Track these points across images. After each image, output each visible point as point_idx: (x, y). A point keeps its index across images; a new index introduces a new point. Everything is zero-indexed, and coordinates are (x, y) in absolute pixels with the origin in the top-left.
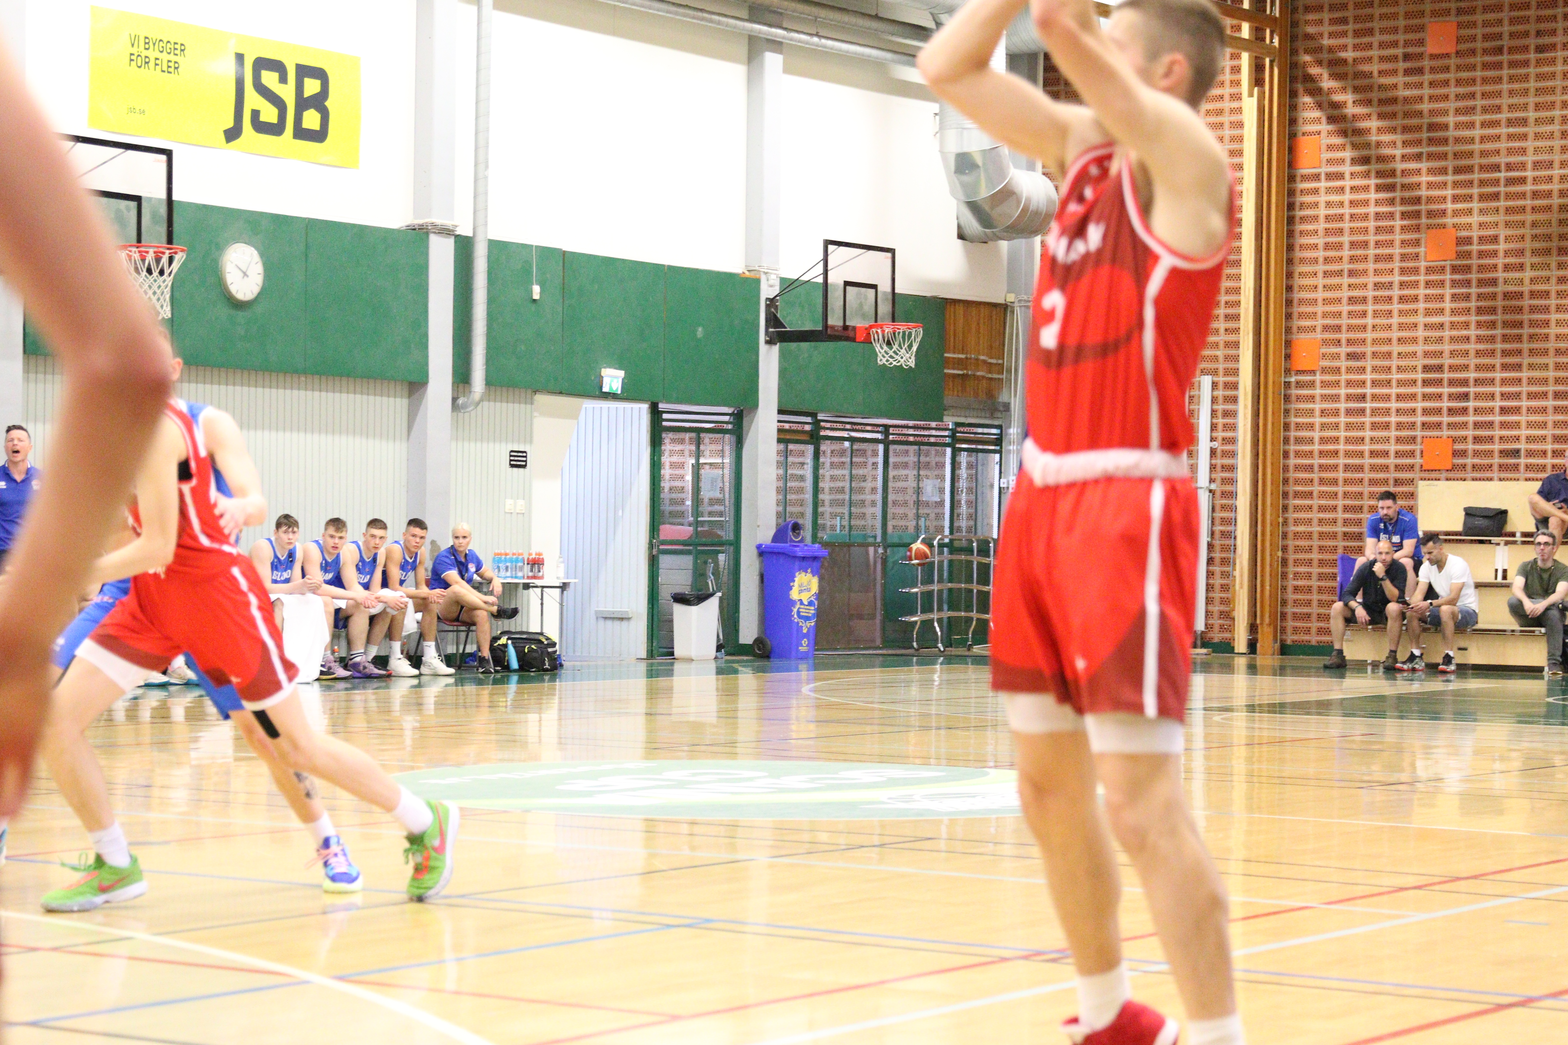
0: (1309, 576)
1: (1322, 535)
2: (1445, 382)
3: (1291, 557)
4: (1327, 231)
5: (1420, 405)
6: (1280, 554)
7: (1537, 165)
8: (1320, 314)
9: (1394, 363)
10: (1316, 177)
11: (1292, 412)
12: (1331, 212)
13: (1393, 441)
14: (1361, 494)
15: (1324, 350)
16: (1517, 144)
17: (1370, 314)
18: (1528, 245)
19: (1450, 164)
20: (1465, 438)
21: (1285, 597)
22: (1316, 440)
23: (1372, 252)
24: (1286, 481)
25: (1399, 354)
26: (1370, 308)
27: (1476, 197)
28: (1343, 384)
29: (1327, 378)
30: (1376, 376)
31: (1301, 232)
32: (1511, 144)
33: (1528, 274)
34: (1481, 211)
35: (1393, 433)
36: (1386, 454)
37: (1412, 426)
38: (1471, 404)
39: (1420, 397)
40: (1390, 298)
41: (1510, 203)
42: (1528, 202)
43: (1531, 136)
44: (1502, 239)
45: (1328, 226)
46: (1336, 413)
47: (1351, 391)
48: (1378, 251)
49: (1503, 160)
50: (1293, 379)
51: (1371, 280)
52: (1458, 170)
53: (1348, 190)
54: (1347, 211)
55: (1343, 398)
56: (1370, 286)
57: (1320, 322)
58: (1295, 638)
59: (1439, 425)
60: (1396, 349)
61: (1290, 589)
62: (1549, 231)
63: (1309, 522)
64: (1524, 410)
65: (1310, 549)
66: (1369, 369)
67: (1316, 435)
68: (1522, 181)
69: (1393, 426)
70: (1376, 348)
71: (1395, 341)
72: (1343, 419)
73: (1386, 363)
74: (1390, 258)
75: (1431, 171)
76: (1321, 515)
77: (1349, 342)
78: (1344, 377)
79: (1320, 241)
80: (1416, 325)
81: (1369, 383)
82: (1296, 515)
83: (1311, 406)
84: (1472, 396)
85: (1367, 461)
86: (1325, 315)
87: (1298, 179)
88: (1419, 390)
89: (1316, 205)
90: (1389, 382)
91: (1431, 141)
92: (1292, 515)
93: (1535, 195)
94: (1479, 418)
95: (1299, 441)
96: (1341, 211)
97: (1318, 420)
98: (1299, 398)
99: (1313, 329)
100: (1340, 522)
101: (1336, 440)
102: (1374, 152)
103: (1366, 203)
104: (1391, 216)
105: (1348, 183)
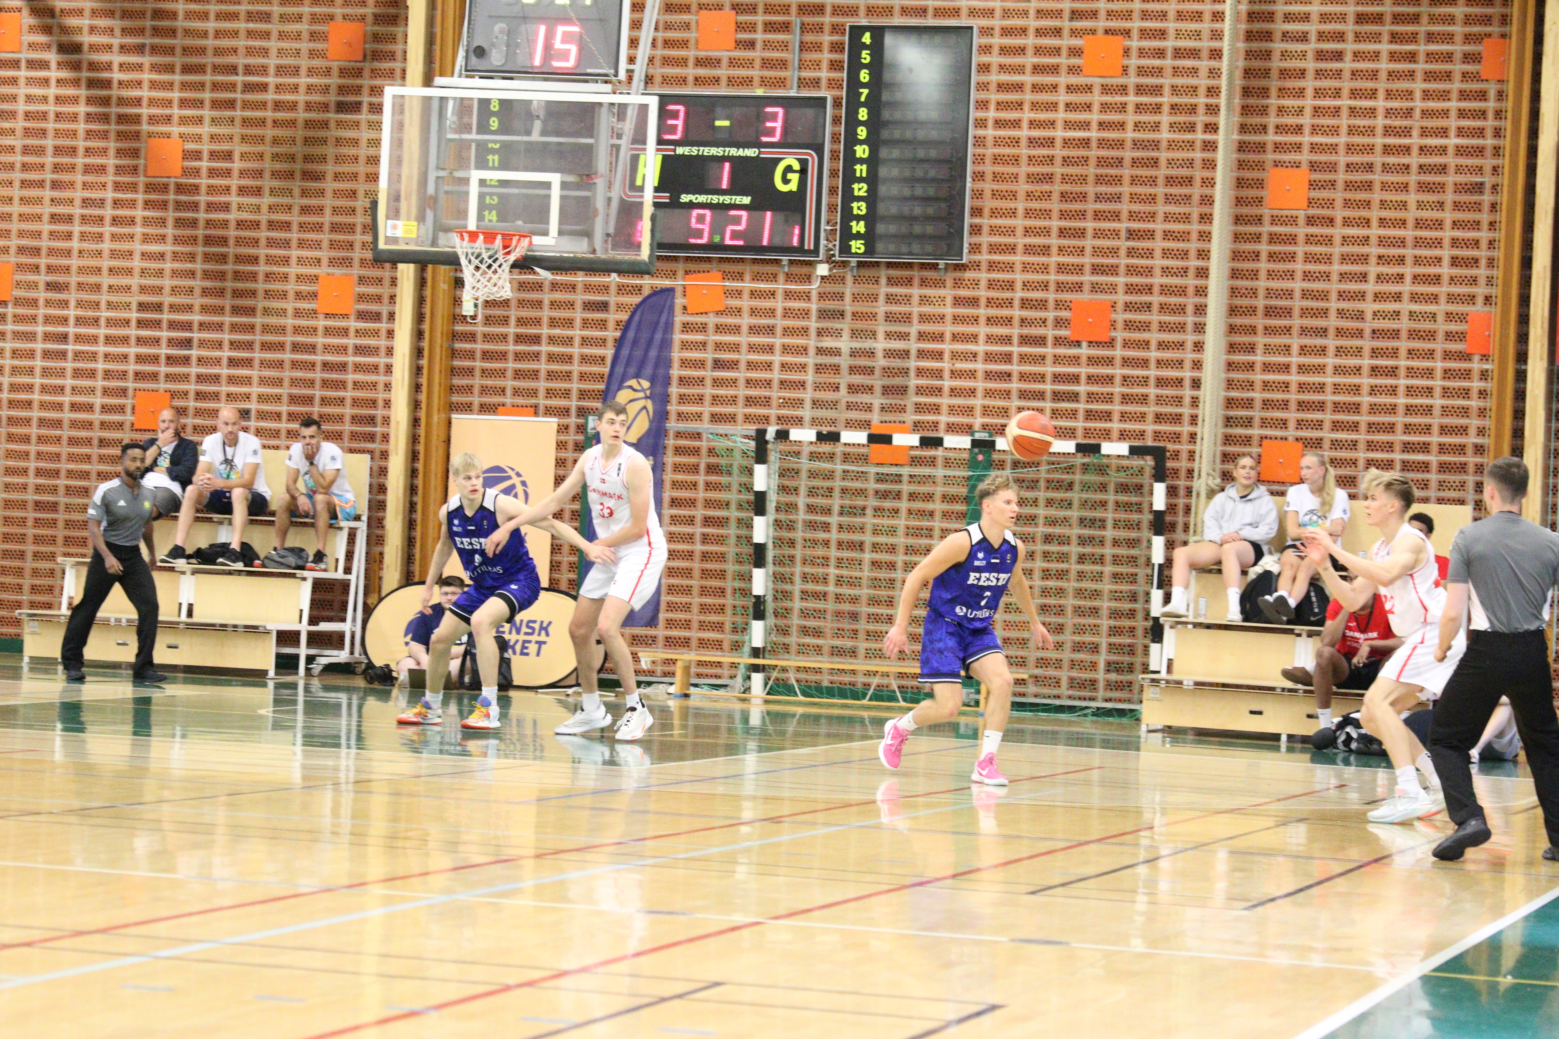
1: (8, 504)
2: (165, 325)
4: (27, 132)
5: (133, 350)
7: (281, 70)
8: (14, 233)
9: (104, 298)
10: (15, 64)
12: (32, 108)
13: (99, 393)
14: (58, 455)
15: (18, 277)
16: (258, 43)
17: (76, 235)
18: (268, 165)
19: (178, 60)
20: (186, 393)
22: (6, 387)
23: (80, 161)
25: (110, 287)
26: (77, 229)
27: (207, 103)
28: (40, 319)
29: (21, 311)
30: (81, 312)
32: (250, 43)
33: (266, 200)
34: (213, 120)
35: (100, 383)
36: (90, 408)
37: (123, 375)
38: (194, 353)
39: (133, 341)
40: (101, 219)
41: (248, 114)
42: (269, 114)
43: (274, 35)
44: (237, 156)
45: (27, 125)
46: (31, 354)
47: (50, 329)
48: (88, 160)
49: (241, 61)
51: (79, 194)
52: (187, 69)
53: (53, 82)
54: (51, 108)
55: (40, 336)
56: (78, 202)
57: (14, 243)
59: (154, 376)
60: (106, 280)
62: (293, 150)
64: (256, 363)
66: (73, 303)
67: (6, 380)
68: (264, 87)
69: (100, 375)
70: (82, 279)
71: (105, 271)
72: (38, 363)
73: (94, 297)
74: (102, 169)
75: (155, 68)
76: (8, 479)
77: (50, 269)
78: (42, 311)
79: (18, 143)
80: (131, 253)
81: (72, 321)
84: (195, 343)
85: (67, 415)
86: (21, 234)
88: (133, 332)
89: (14, 98)
90: (96, 320)
91: (157, 31)
93: (278, 106)
94: (203, 370)
96: (43, 108)
97: (8, 363)
99: (6, 250)
100: (31, 489)
101: (30, 388)
102: (86, 39)
103: (75, 100)
104: (105, 118)
105: (54, 74)
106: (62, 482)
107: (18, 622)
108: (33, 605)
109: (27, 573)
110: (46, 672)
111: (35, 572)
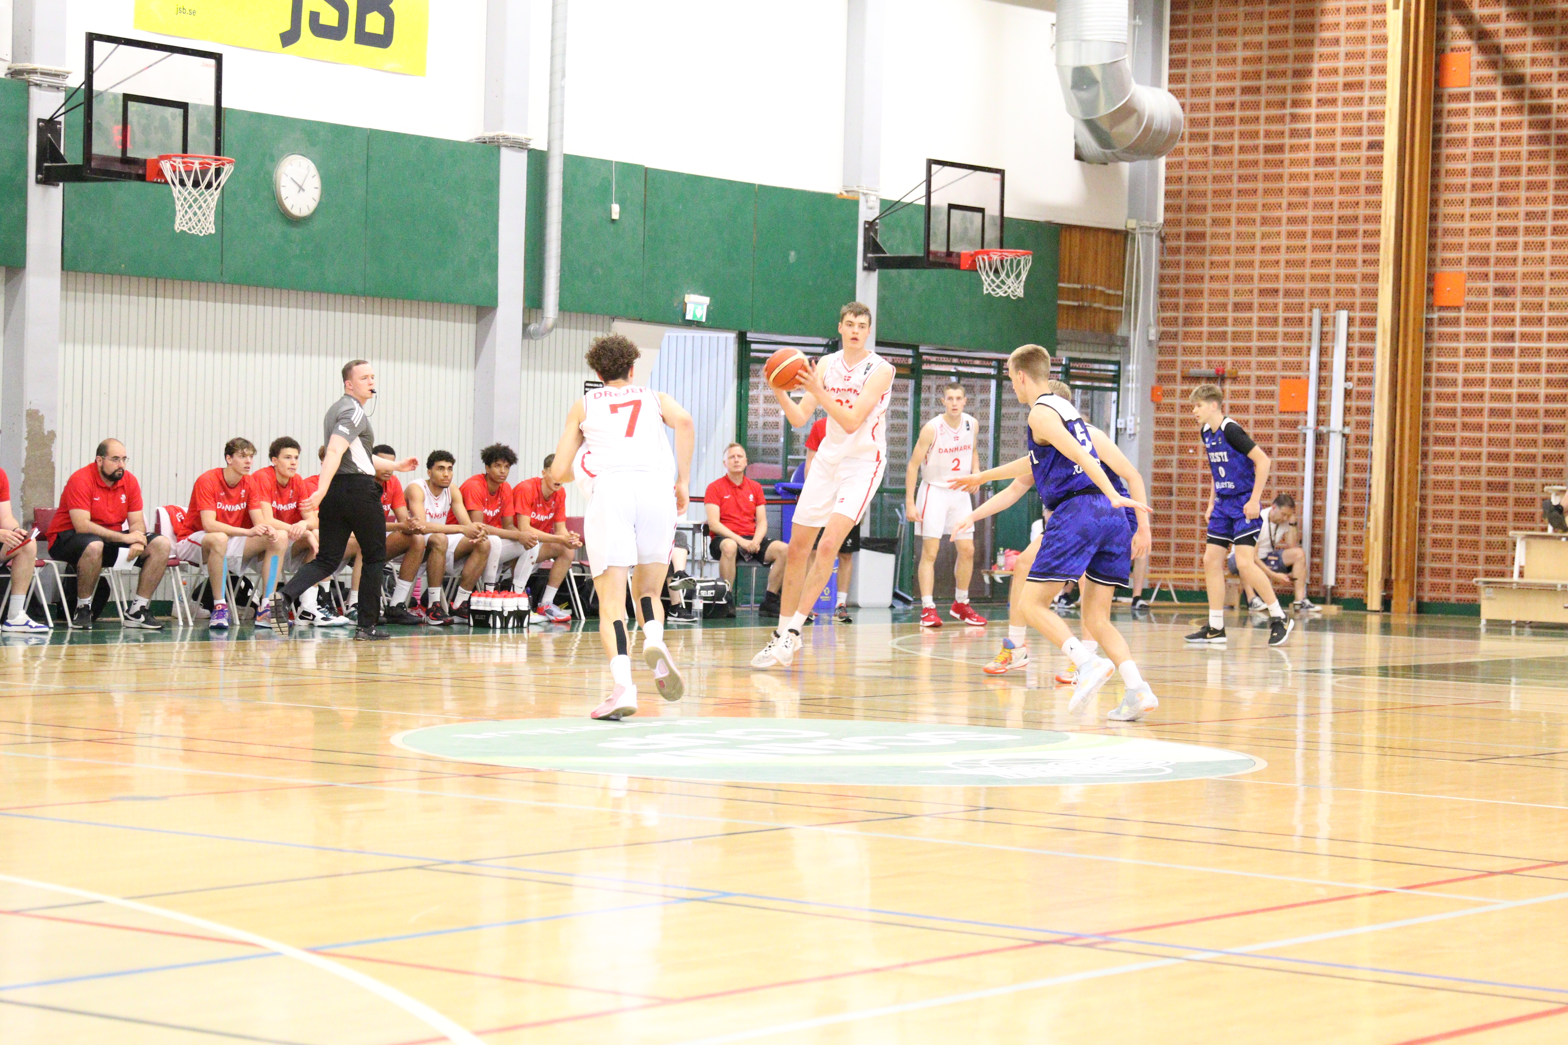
0: (1449, 528)
1: (1464, 485)
3: (1430, 507)
4: (1476, 156)
6: (1418, 504)
8: (1466, 246)
9: (1546, 299)
10: (1465, 97)
11: (1434, 352)
12: (1481, 134)
13: (1543, 383)
14: (1507, 441)
15: (1469, 284)
17: (1521, 245)
21: (1423, 551)
22: (1460, 382)
23: (1524, 178)
24: (1426, 426)
25: (1552, 289)
26: (1521, 239)
28: (1490, 321)
29: (1472, 314)
30: (1526, 314)
31: (1448, 157)
35: (1544, 376)
36: (1535, 398)
40: (1543, 229)
45: (1476, 150)
46: (1482, 352)
47: (1498, 329)
48: (1530, 178)
50: (1435, 316)
51: (1522, 209)
53: (1499, 111)
54: (1498, 134)
55: (1489, 337)
56: (1522, 215)
57: (1466, 254)
58: (1433, 595)
60: (1548, 284)
61: (1428, 542)
63: (1451, 470)
65: (1451, 500)
66: (1518, 306)
67: (1460, 376)
69: (1544, 368)
70: (1527, 283)
71: (1547, 276)
72: (1489, 360)
73: (1537, 299)
74: (1543, 185)
76: (1464, 463)
77: (1498, 276)
78: (1491, 314)
79: (1468, 166)
81: (1518, 321)
82: (1437, 463)
83: (1454, 345)
85: (1515, 405)
86: (1472, 247)
87: (1446, 98)
89: (1465, 127)
90: (1540, 320)
92: (1432, 463)
95: (1440, 382)
96: (1491, 134)
97: (1461, 360)
98: (1441, 336)
99: (1458, 261)
100: (1484, 471)
101: (1481, 382)
102: (1528, 70)
103: (1519, 125)
104: (1545, 140)
105: (1500, 103)
106: (1511, 465)
107: (1474, 589)
108: (1487, 574)
109: (1482, 545)
110: (1501, 632)
111: (1489, 545)
